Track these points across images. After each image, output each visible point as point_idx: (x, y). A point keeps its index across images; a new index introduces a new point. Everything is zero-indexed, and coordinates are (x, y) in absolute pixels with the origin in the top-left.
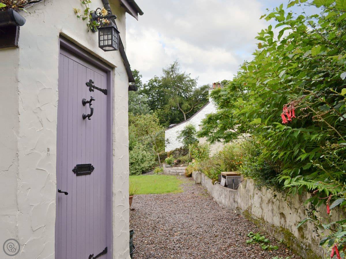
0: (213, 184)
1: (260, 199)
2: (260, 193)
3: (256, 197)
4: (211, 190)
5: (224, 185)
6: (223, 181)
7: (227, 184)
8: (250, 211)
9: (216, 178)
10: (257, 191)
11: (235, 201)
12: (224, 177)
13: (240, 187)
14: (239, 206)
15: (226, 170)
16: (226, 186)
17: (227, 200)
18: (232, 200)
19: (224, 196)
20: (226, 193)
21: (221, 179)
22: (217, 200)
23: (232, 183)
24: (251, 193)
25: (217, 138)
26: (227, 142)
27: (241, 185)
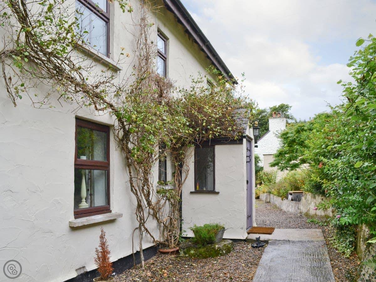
0: (282, 200)
1: (315, 204)
2: (315, 201)
3: (312, 203)
4: (280, 204)
5: (291, 199)
6: (290, 197)
7: (293, 199)
8: (308, 212)
9: (284, 196)
10: (313, 199)
11: (298, 209)
12: (291, 194)
13: (303, 199)
14: (301, 211)
15: (291, 190)
16: (292, 200)
17: (293, 209)
18: (296, 208)
19: (291, 207)
20: (293, 204)
21: (288, 196)
22: (286, 210)
23: (296, 198)
24: (309, 202)
25: (286, 167)
26: (292, 170)
27: (303, 198)
